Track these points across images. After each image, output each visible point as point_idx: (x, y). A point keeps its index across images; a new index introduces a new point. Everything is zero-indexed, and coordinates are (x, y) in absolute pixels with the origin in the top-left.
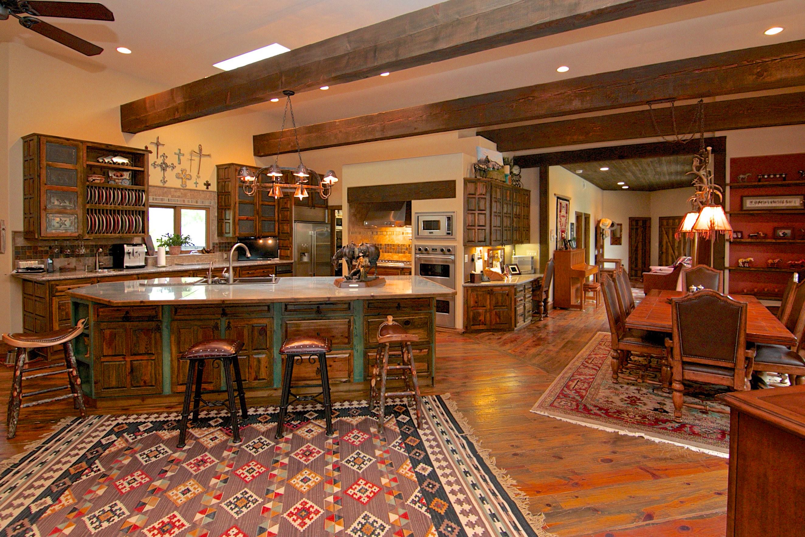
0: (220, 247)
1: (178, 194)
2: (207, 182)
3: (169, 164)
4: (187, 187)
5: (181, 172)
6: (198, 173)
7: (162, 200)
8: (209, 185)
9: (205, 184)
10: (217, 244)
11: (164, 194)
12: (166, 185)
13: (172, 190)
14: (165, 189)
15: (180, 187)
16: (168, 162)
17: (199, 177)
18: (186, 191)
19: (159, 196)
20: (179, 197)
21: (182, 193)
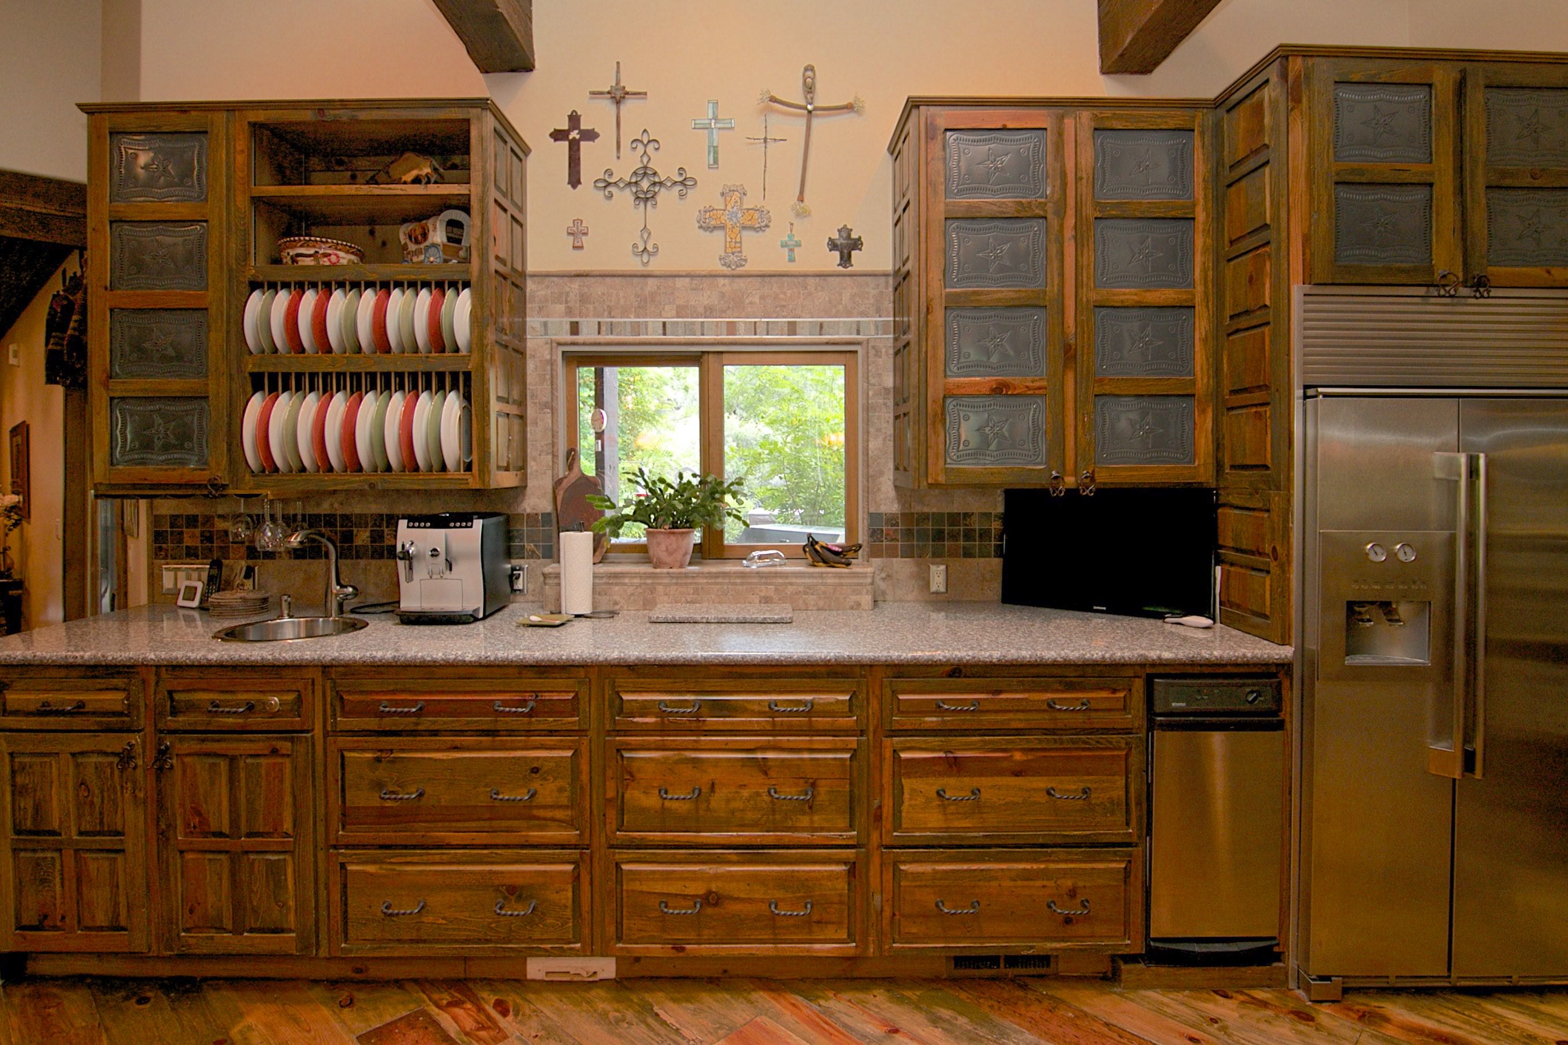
0: (908, 534)
1: (707, 297)
2: (845, 231)
3: (666, 170)
4: (748, 268)
5: (719, 203)
6: (801, 199)
7: (636, 328)
8: (857, 244)
9: (833, 245)
10: (891, 520)
11: (643, 305)
12: (656, 265)
13: (680, 282)
14: (651, 281)
15: (719, 268)
16: (665, 167)
17: (802, 214)
18: (741, 283)
19: (625, 313)
20: (709, 312)
21: (723, 295)
